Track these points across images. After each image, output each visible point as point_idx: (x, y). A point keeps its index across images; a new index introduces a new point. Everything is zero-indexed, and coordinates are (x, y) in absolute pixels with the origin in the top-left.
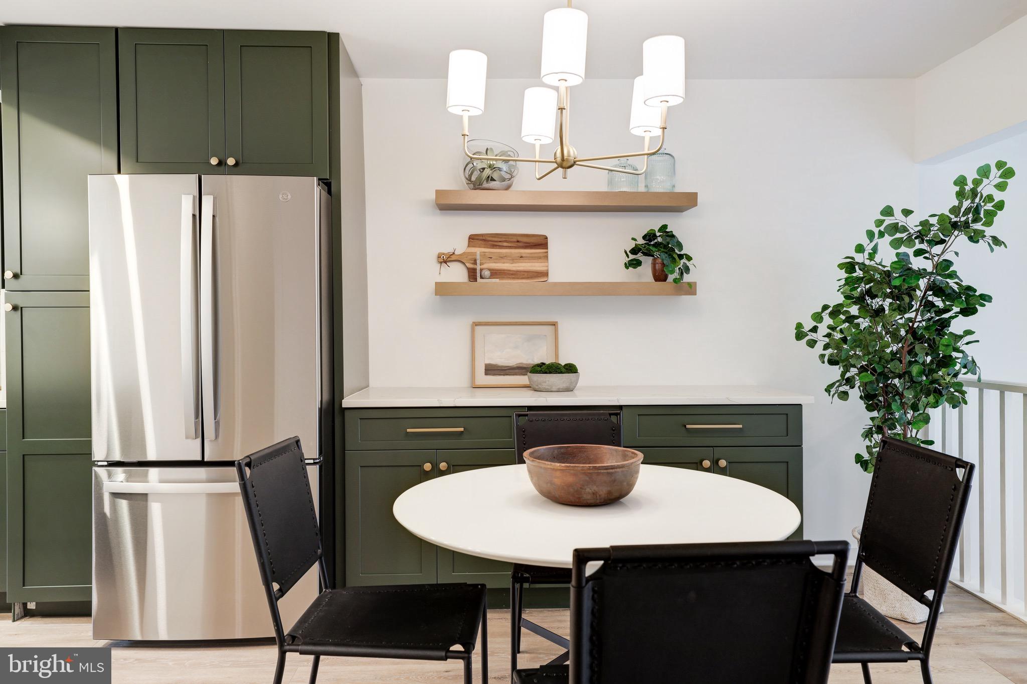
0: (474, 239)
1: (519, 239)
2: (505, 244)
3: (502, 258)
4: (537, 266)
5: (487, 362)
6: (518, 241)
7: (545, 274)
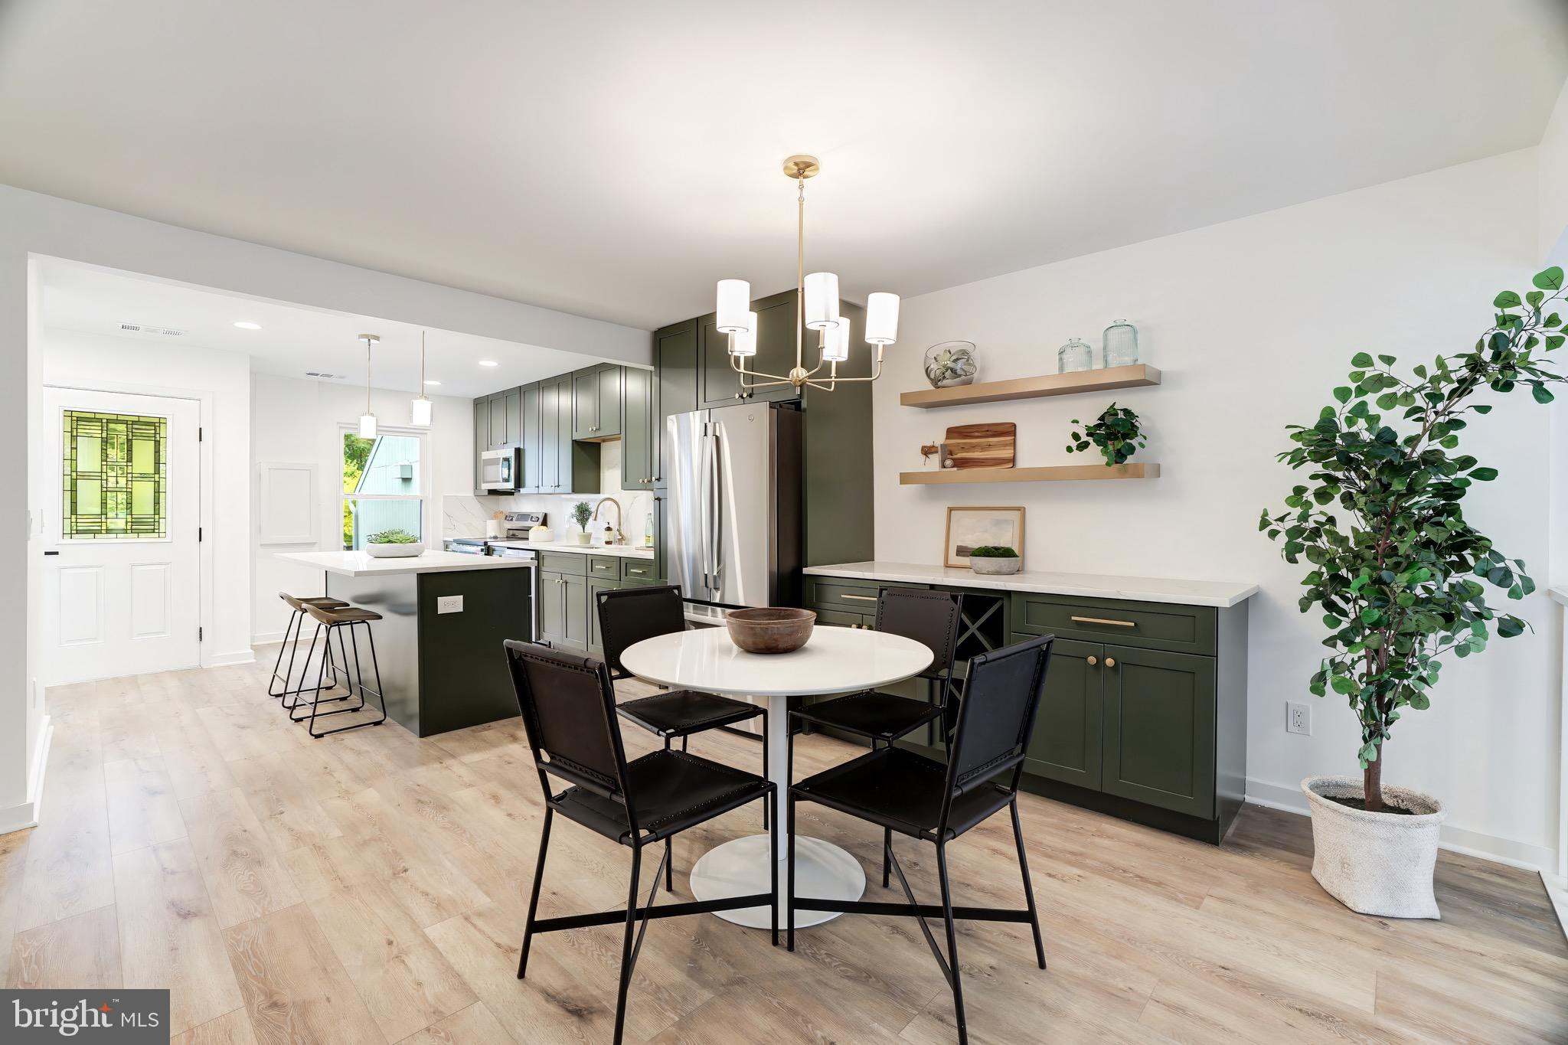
0: (952, 432)
1: (990, 429)
2: (977, 434)
3: (973, 447)
4: (1006, 453)
5: (960, 544)
6: (988, 431)
7: (1013, 460)
